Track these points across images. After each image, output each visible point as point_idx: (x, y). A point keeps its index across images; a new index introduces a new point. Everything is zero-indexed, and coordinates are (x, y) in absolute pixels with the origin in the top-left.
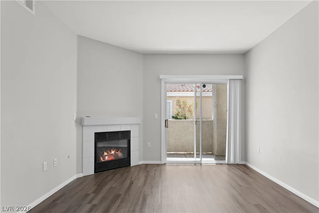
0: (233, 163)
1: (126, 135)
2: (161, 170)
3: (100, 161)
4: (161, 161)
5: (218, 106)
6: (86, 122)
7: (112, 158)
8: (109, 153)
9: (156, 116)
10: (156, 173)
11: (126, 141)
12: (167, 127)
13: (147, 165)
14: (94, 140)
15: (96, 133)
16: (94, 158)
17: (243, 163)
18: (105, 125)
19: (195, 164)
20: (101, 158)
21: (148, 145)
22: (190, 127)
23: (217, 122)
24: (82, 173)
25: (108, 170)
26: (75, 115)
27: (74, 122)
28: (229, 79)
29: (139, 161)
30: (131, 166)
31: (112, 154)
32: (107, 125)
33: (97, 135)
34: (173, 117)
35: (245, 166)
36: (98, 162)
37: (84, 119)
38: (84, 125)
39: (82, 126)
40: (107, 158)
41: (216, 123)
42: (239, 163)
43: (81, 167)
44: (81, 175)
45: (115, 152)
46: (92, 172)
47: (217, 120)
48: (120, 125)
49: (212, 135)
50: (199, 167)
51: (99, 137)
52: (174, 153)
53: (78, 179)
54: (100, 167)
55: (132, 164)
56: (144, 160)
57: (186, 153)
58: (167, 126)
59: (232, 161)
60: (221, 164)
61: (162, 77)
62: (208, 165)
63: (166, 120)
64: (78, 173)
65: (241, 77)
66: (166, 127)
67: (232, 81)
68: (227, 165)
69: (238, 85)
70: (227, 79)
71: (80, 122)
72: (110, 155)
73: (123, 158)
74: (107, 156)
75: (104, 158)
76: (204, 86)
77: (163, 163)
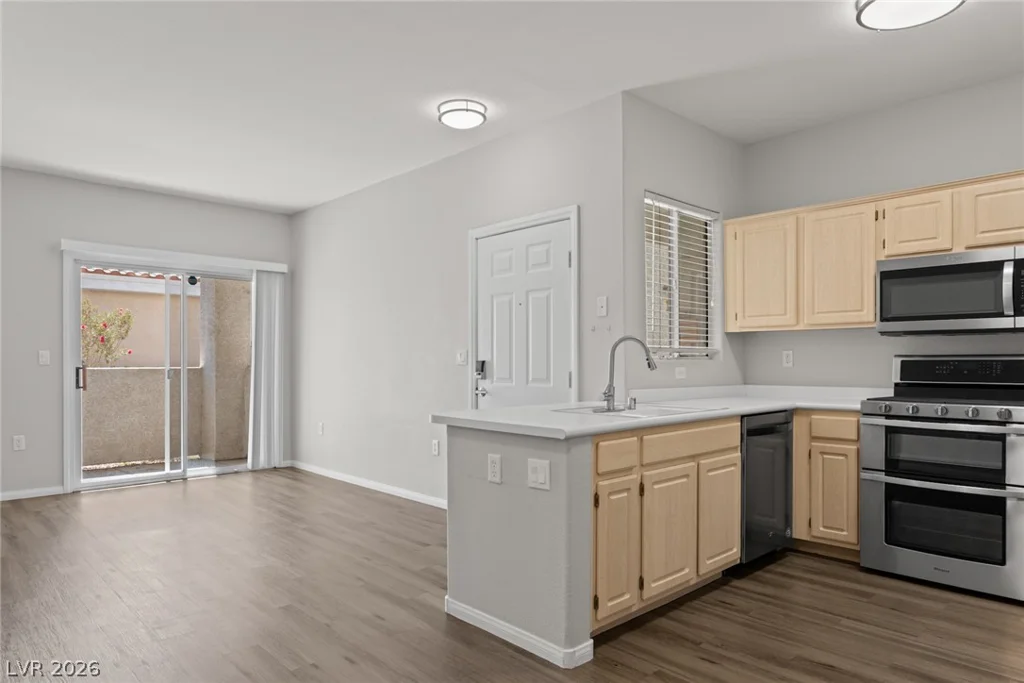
0: (267, 467)
4: (63, 484)
5: (219, 331)
9: (46, 356)
12: (84, 388)
17: (288, 463)
21: (16, 443)
22: (133, 389)
23: (217, 371)
28: (258, 271)
35: (292, 469)
41: (214, 374)
42: (277, 466)
47: (218, 366)
49: (201, 407)
50: (179, 487)
58: (81, 385)
59: (262, 463)
60: (236, 472)
61: (65, 244)
62: (200, 478)
63: (78, 369)
65: (284, 268)
66: (78, 387)
67: (264, 276)
68: (250, 474)
69: (277, 289)
70: (252, 271)
76: (193, 281)
77: (69, 491)
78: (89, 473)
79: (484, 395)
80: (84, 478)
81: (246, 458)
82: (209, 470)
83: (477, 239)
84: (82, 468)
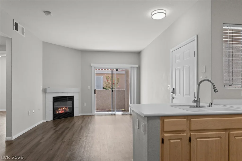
1: (71, 98)
2: (91, 118)
3: (56, 113)
4: (92, 113)
6: (48, 91)
7: (63, 112)
8: (61, 109)
9: (89, 87)
10: (89, 119)
11: (71, 102)
13: (83, 116)
14: (52, 101)
15: (53, 97)
16: (52, 111)
18: (59, 93)
19: (112, 115)
20: (57, 112)
21: (84, 104)
24: (46, 119)
25: (61, 118)
26: (42, 87)
27: (41, 90)
28: (131, 67)
29: (79, 113)
30: (74, 116)
31: (63, 110)
32: (60, 93)
33: (54, 98)
34: (104, 88)
36: (54, 114)
37: (47, 89)
38: (47, 93)
39: (46, 93)
40: (60, 112)
43: (45, 116)
44: (45, 121)
45: (65, 108)
46: (52, 119)
48: (68, 92)
49: (124, 99)
50: (114, 117)
51: (56, 99)
52: (101, 110)
53: (44, 123)
54: (56, 116)
55: (75, 115)
56: (82, 113)
57: (109, 110)
60: (126, 114)
61: (92, 65)
62: (118, 115)
63: (95, 90)
64: (43, 119)
65: (137, 66)
66: (95, 94)
67: (132, 68)
68: (129, 115)
69: (135, 70)
70: (130, 67)
71: (45, 91)
72: (62, 110)
73: (69, 111)
74: (60, 110)
75: (58, 111)
76: (117, 70)
77: (93, 114)
78: (97, 111)
79: (174, 99)
80: (96, 112)
81: (129, 111)
82: (120, 113)
83: (172, 52)
84: (96, 110)
